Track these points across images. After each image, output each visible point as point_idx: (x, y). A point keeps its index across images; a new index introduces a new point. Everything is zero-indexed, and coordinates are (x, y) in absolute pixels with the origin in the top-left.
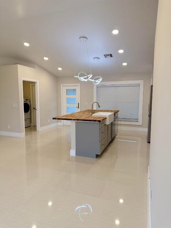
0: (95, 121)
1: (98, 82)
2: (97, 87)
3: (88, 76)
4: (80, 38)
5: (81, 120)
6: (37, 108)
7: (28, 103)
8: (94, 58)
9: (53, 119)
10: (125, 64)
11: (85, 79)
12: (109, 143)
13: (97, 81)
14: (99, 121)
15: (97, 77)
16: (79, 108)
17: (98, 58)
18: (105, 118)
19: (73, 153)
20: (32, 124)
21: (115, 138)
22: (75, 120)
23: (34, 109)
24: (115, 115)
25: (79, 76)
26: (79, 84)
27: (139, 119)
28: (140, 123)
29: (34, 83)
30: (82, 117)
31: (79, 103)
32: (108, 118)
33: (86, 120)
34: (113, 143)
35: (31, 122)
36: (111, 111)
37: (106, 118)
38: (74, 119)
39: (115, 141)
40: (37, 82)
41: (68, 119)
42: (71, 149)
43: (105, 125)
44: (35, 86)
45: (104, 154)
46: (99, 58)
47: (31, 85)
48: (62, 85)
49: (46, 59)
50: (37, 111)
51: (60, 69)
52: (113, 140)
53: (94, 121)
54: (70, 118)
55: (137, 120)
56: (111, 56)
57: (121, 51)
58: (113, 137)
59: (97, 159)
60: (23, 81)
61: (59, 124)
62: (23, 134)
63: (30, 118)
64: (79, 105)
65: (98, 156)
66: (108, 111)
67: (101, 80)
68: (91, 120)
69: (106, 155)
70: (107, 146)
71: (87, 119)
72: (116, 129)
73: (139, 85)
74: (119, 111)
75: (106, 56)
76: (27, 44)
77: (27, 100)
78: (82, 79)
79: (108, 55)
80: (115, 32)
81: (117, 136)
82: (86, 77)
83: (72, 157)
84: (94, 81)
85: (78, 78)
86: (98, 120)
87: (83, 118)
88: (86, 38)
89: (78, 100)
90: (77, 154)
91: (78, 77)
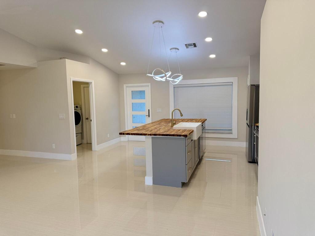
0: (180, 136)
1: (176, 82)
2: (174, 87)
3: (166, 74)
4: (154, 22)
5: (160, 135)
6: (92, 118)
7: (79, 111)
8: (171, 49)
9: (121, 134)
10: (213, 56)
11: (162, 77)
12: (196, 164)
13: (176, 80)
14: (185, 136)
15: (177, 74)
16: (149, 116)
17: (176, 49)
18: (191, 131)
19: (149, 180)
20: (85, 141)
21: (203, 157)
22: (150, 135)
23: (86, 119)
24: (202, 125)
25: (154, 75)
26: (149, 84)
27: (233, 130)
28: (235, 135)
29: (87, 84)
30: (159, 130)
31: (149, 110)
32: (195, 130)
33: (167, 135)
34: (201, 164)
35: (82, 138)
36: (196, 121)
37: (193, 131)
38: (149, 133)
39: (203, 161)
40: (92, 83)
41: (141, 134)
42: (146, 175)
43: (192, 140)
44: (88, 87)
45: (192, 181)
46: (178, 49)
47: (82, 86)
48: (125, 86)
49: (105, 50)
50: (92, 122)
51: (123, 64)
52: (200, 160)
53: (178, 135)
54: (144, 132)
55: (230, 131)
56: (195, 45)
57: (209, 40)
58: (201, 155)
59: (184, 188)
60: (74, 82)
61: (122, 140)
62: (74, 156)
63: (81, 132)
64: (149, 112)
65: (184, 185)
66: (191, 120)
67: (181, 78)
68: (173, 135)
69: (195, 182)
70: (195, 169)
71: (168, 133)
72: (204, 144)
73: (231, 84)
74: (206, 120)
75: (187, 46)
76: (79, 32)
77: (77, 107)
78: (158, 78)
79: (190, 45)
80: (203, 14)
81: (205, 155)
82: (164, 75)
83: (149, 186)
84: (172, 80)
85: (152, 77)
86: (183, 134)
87: (161, 132)
88: (162, 22)
89: (148, 106)
90: (154, 183)
91: (152, 75)
